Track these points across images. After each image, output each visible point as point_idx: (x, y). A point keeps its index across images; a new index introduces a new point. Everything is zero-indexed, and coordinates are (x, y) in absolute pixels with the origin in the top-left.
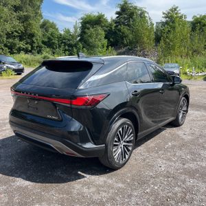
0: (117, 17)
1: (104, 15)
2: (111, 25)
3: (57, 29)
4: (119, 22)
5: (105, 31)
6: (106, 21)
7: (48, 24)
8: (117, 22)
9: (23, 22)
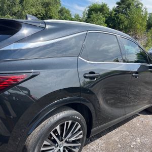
0: (117, 7)
1: (106, 5)
2: (111, 13)
3: (70, 15)
4: (118, 11)
5: (106, 17)
6: (108, 10)
7: (64, 11)
8: (116, 11)
9: (45, 7)
